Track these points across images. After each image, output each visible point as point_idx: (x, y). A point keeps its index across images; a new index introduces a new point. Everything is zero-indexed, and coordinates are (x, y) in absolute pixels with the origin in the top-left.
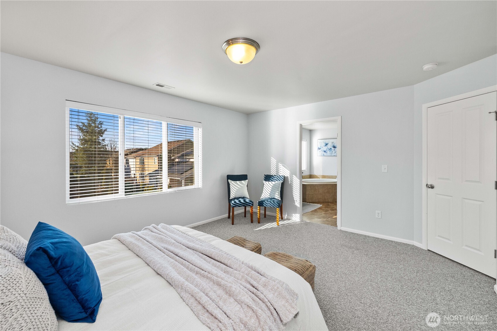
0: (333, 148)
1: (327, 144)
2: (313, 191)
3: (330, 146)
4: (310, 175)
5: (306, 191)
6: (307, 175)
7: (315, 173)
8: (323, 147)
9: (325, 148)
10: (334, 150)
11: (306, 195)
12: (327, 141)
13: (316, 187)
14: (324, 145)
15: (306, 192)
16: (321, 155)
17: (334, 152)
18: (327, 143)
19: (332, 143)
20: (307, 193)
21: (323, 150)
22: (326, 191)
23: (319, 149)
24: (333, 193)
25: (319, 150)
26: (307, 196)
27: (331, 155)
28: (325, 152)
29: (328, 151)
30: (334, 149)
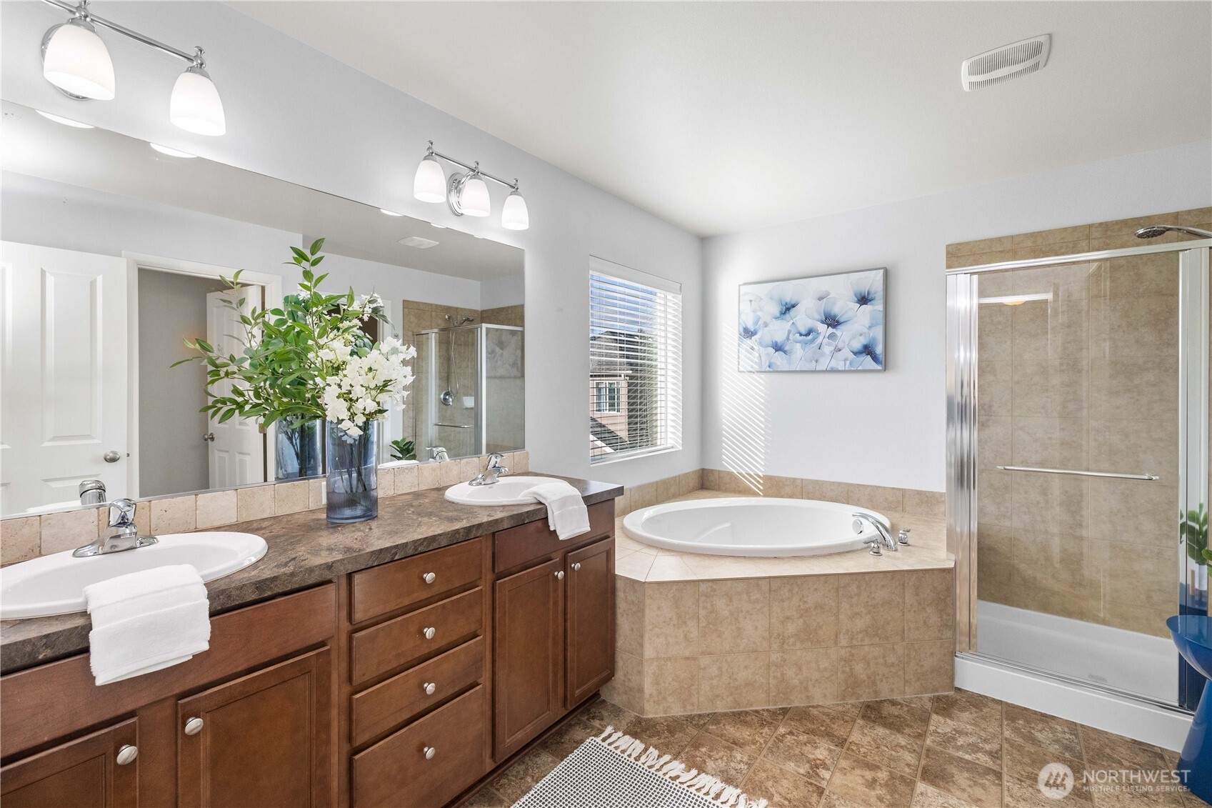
0: (822, 328)
1: (788, 309)
2: (694, 634)
3: (805, 316)
4: (703, 470)
5: (642, 637)
6: (686, 475)
7: (730, 461)
8: (766, 325)
9: (779, 330)
10: (832, 336)
11: (641, 663)
12: (789, 291)
13: (720, 603)
14: (776, 310)
15: (642, 646)
16: (757, 367)
17: (827, 349)
18: (788, 299)
19: (820, 299)
20: (649, 652)
21: (768, 340)
22: (791, 628)
23: (748, 333)
24: (844, 641)
25: (749, 342)
26: (650, 670)
27: (812, 366)
28: (778, 348)
29: (798, 346)
30: (831, 330)
